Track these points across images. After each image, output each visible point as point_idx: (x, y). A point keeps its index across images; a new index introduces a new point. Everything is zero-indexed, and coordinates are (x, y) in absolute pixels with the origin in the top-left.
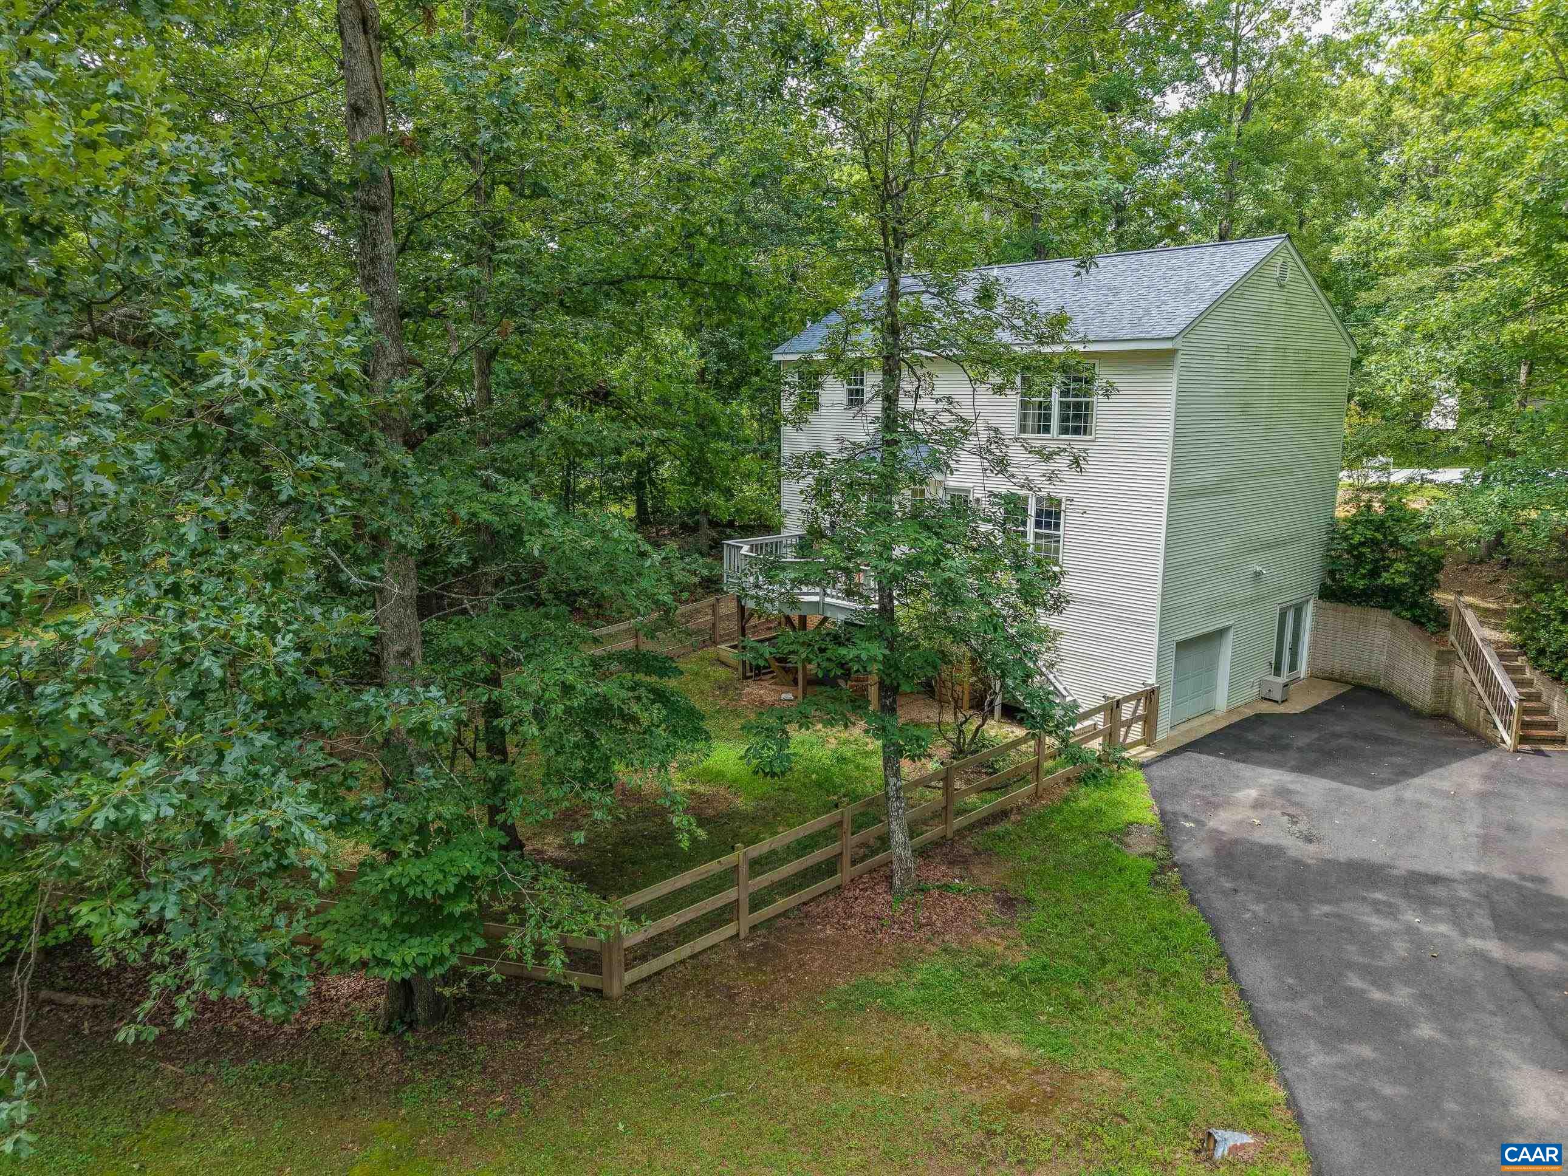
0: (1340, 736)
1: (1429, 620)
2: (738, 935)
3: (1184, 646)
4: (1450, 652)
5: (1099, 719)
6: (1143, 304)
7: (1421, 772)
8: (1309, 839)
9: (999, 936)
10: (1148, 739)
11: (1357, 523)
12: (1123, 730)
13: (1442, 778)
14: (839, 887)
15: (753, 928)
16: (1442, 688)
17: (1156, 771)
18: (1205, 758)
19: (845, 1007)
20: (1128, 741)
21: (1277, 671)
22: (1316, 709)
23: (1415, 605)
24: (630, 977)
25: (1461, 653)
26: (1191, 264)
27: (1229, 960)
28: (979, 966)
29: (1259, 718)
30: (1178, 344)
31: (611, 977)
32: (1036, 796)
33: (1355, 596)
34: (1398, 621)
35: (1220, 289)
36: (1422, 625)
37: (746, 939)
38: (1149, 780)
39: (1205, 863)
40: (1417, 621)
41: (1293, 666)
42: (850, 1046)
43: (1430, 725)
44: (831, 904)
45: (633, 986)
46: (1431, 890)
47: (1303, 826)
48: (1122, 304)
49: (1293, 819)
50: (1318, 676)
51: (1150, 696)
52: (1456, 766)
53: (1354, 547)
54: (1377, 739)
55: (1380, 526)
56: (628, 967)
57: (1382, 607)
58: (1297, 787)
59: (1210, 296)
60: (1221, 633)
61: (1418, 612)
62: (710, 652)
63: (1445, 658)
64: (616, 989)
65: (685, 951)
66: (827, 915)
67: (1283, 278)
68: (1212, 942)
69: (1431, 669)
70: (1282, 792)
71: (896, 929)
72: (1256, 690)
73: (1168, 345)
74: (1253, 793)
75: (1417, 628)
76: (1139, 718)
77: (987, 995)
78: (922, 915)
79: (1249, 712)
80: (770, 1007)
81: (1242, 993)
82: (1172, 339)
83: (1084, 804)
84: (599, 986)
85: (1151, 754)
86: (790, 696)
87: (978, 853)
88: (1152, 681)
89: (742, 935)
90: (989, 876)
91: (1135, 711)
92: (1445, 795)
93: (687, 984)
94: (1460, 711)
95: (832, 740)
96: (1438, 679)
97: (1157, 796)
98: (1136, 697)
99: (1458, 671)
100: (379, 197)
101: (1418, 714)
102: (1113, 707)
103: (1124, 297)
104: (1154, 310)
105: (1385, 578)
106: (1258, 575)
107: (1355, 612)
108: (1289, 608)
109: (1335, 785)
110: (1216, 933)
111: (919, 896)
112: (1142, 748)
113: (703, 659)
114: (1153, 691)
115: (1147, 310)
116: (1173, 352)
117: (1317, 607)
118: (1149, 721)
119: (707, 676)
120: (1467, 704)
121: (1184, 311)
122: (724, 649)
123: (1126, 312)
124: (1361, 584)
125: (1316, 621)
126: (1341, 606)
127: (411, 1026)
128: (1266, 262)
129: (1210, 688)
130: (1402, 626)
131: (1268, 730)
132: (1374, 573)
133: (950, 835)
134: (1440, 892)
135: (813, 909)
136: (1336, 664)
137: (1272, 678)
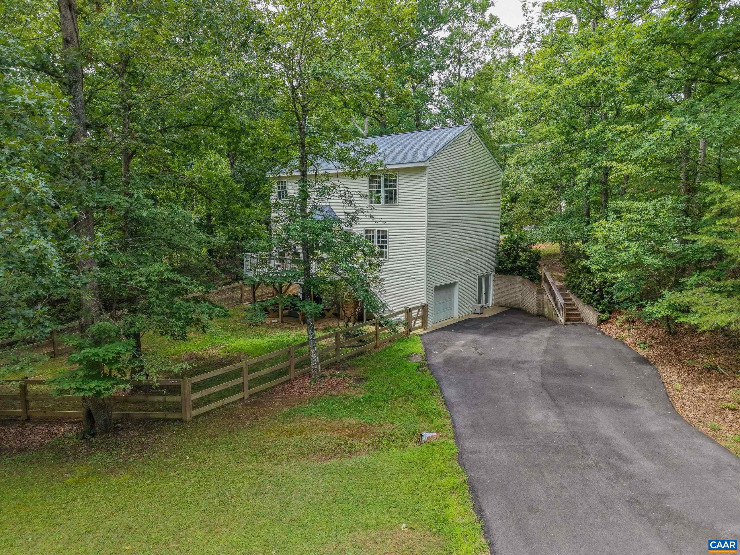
0: (501, 323)
1: (536, 279)
2: (244, 398)
3: (437, 289)
4: (542, 289)
5: (402, 317)
6: (415, 150)
7: (529, 333)
8: (481, 354)
9: (354, 390)
10: (424, 326)
11: (507, 241)
12: (413, 322)
13: (536, 334)
14: (290, 380)
15: (251, 396)
16: (540, 304)
17: (426, 337)
18: (446, 332)
19: (287, 416)
20: (416, 326)
21: (479, 302)
22: (494, 316)
23: (530, 273)
24: (195, 413)
25: (546, 289)
26: (435, 135)
27: (441, 389)
28: (344, 399)
29: (471, 319)
30: (427, 164)
31: (186, 412)
32: (376, 347)
33: (509, 271)
34: (524, 280)
35: (444, 144)
36: (533, 281)
37: (248, 400)
38: (422, 339)
39: (439, 363)
40: (531, 280)
41: (487, 301)
42: (288, 427)
43: (535, 319)
44: (285, 386)
45: (196, 417)
46: (521, 365)
47: (479, 351)
48: (408, 150)
49: (476, 349)
50: (497, 305)
51: (424, 308)
52: (542, 330)
53: (507, 250)
54: (515, 324)
55: (515, 242)
56: (194, 408)
57: (518, 275)
58: (480, 339)
59: (440, 146)
60: (454, 284)
61: (531, 276)
62: (240, 307)
63: (540, 292)
64: (189, 418)
65: (220, 403)
66: (283, 390)
67: (470, 141)
68: (436, 385)
69: (535, 297)
70: (475, 341)
71: (312, 390)
72: (470, 309)
73: (423, 164)
74: (463, 342)
75: (531, 283)
76: (419, 317)
77: (345, 407)
78: (323, 385)
79: (467, 318)
80: (256, 419)
81: (443, 397)
82: (424, 162)
83: (395, 348)
84: (180, 417)
85: (426, 331)
86: (276, 321)
87: (349, 366)
88: (424, 302)
89: (246, 398)
90: (352, 373)
91: (418, 314)
92: (536, 339)
93: (221, 415)
94: (547, 313)
95: (293, 335)
96: (538, 301)
97: (424, 344)
98: (418, 308)
99: (545, 296)
100: (77, 77)
101: (532, 315)
102: (408, 311)
103: (409, 148)
104: (419, 152)
105: (518, 263)
106: (467, 261)
107: (508, 277)
108: (483, 276)
109: (495, 338)
110: (438, 382)
111: (323, 379)
112: (421, 330)
113: (235, 309)
114: (425, 306)
115: (416, 152)
116: (425, 168)
117: (494, 277)
118: (424, 318)
119: (238, 316)
120: (549, 309)
121: (430, 152)
122: (247, 305)
123: (409, 153)
124: (509, 266)
125: (494, 282)
126: (504, 276)
127: (94, 435)
128: (462, 134)
129: (451, 308)
130: (526, 282)
131: (474, 323)
132: (514, 262)
133: (339, 361)
134: (525, 366)
135: (278, 388)
136: (503, 300)
137: (477, 304)
